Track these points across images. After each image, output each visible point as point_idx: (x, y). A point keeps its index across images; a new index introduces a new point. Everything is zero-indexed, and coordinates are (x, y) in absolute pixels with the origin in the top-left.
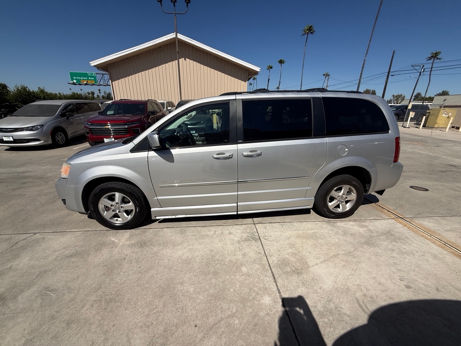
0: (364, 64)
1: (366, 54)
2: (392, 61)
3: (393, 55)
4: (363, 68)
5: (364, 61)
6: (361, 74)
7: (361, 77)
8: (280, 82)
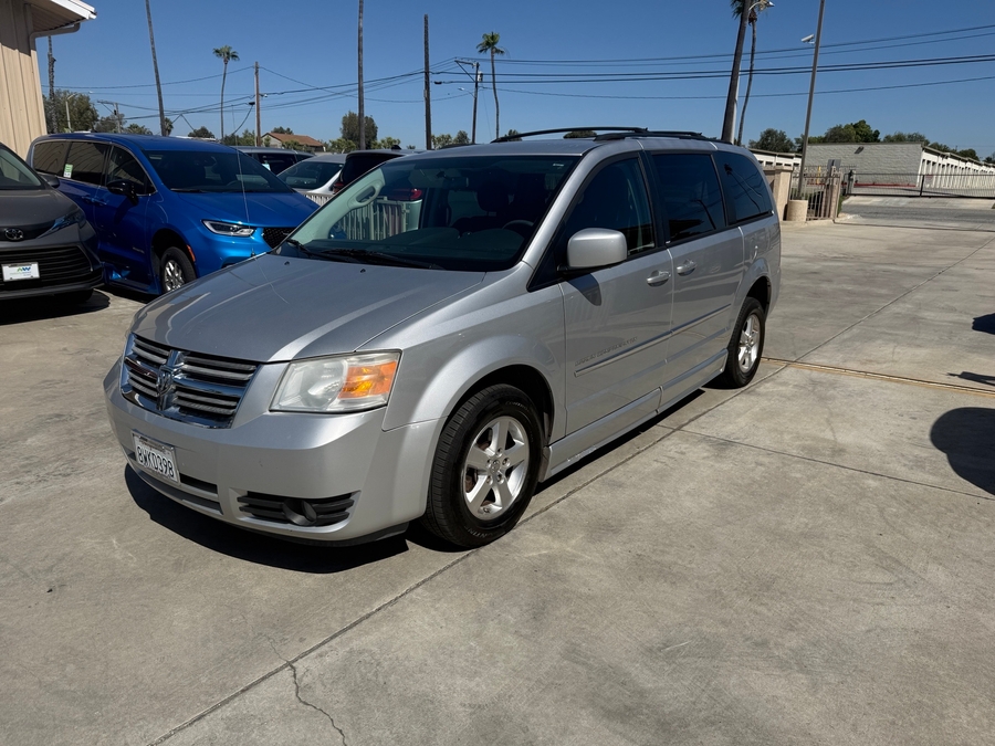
0: (360, 40)
1: (361, 11)
2: (426, 43)
3: (426, 28)
4: (360, 50)
5: (360, 31)
6: (360, 69)
7: (360, 77)
8: (52, 61)
